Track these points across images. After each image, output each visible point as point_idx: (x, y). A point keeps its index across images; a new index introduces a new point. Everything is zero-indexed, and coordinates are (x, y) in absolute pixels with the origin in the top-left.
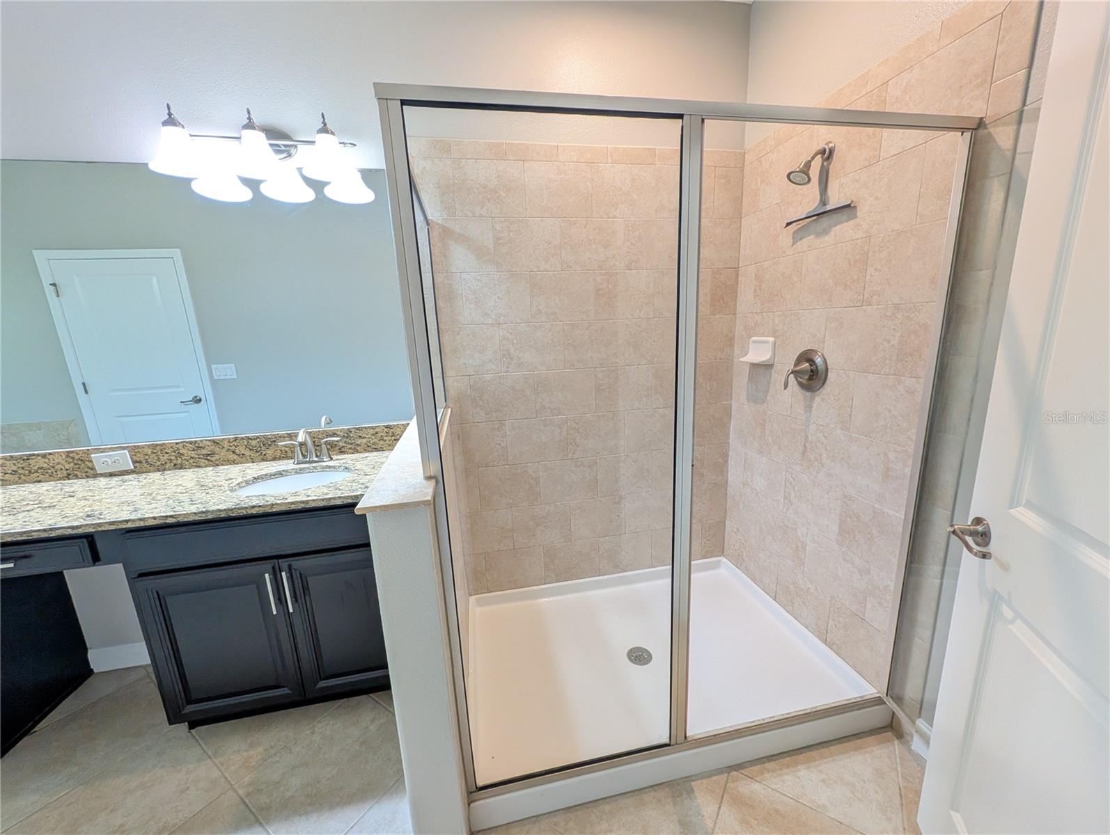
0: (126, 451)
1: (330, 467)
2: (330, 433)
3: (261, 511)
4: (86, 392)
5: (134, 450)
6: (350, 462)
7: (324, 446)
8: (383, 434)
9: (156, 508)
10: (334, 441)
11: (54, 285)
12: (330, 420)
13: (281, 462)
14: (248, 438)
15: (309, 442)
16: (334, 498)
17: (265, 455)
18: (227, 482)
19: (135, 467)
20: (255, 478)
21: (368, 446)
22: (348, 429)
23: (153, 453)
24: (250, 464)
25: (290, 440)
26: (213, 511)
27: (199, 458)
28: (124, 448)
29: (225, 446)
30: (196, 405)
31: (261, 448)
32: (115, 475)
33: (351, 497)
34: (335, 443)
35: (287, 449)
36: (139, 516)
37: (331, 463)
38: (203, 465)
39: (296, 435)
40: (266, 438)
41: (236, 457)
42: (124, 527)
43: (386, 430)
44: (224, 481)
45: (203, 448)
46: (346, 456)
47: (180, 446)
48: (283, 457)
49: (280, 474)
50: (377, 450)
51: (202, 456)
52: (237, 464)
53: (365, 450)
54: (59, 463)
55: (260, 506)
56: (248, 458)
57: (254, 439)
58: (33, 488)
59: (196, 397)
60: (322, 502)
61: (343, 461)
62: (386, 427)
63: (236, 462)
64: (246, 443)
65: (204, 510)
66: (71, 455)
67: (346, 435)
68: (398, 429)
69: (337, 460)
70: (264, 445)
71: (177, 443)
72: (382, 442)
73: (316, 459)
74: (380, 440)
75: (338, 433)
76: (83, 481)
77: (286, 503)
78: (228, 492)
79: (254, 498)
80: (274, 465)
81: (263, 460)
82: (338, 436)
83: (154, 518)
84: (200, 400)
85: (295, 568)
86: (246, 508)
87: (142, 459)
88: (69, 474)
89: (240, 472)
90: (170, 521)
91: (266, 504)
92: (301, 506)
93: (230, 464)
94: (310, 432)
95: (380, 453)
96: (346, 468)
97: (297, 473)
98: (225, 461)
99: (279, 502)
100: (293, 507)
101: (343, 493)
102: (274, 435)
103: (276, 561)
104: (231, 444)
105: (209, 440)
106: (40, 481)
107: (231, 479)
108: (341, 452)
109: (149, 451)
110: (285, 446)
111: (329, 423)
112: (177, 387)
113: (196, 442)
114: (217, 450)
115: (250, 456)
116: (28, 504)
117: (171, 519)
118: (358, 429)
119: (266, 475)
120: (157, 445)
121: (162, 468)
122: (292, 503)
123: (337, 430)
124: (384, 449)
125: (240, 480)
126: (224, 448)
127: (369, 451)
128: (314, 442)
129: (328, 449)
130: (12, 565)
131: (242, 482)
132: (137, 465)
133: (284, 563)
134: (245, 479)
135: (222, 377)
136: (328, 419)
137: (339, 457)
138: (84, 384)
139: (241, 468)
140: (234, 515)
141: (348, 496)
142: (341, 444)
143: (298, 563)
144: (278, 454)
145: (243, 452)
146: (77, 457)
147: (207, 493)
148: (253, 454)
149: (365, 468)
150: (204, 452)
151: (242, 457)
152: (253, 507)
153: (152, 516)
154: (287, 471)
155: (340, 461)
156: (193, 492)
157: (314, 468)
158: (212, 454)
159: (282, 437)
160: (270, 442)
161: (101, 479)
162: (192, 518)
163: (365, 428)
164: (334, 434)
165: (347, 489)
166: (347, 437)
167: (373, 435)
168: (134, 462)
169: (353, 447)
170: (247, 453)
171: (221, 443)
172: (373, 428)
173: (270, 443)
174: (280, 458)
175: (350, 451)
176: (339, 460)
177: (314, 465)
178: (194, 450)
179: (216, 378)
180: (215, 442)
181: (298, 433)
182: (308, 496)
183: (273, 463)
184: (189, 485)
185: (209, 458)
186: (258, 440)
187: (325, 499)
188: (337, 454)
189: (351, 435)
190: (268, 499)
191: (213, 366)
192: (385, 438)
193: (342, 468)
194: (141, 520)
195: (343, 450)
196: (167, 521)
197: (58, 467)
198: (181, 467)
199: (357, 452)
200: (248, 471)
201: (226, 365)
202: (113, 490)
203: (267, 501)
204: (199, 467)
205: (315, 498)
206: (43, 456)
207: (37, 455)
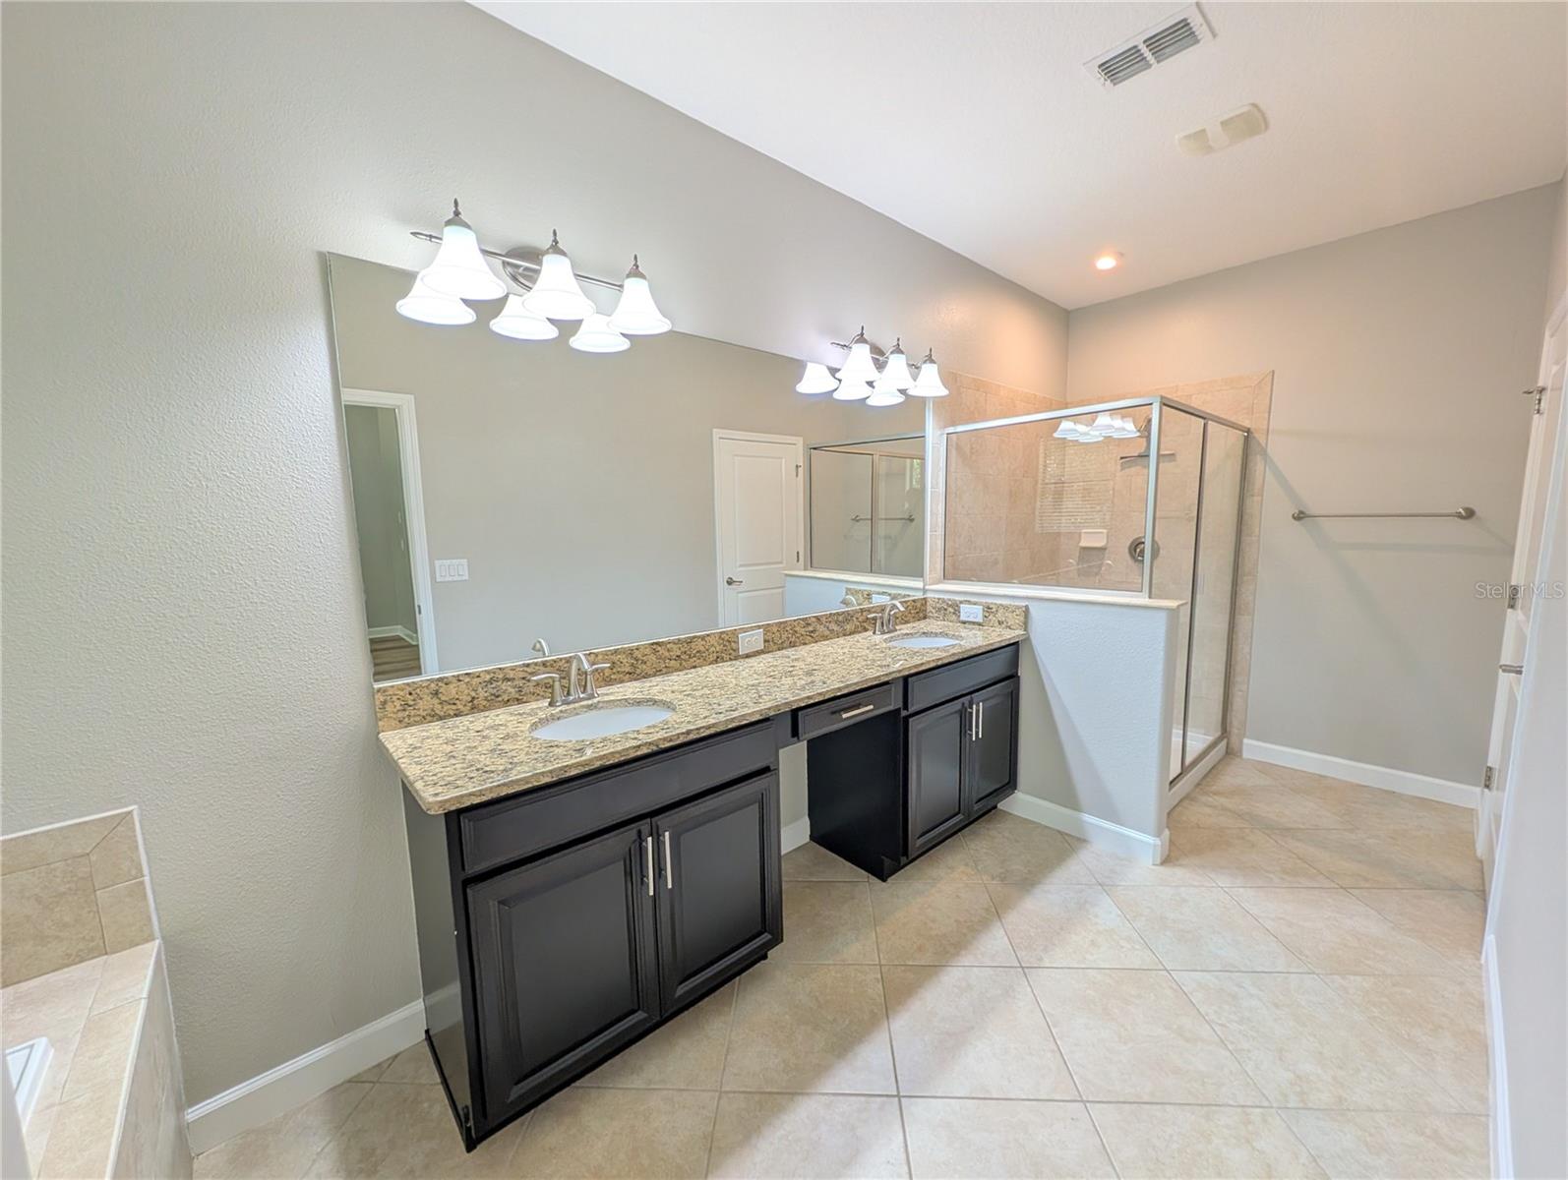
0: (760, 630)
5: (767, 628)
17: (846, 630)
19: (764, 647)
23: (778, 630)
28: (759, 627)
32: (750, 656)
38: (807, 641)
41: (828, 633)
45: (810, 624)
51: (808, 633)
54: (712, 646)
64: (836, 619)
66: (723, 636)
87: (770, 638)
88: (718, 658)
98: (822, 637)
104: (827, 620)
114: (818, 626)
115: (837, 631)
121: (780, 648)
126: (823, 624)
145: (833, 628)
146: (727, 638)
148: (839, 629)
150: (810, 628)
151: (832, 633)
158: (814, 631)
161: (741, 661)
168: (765, 642)
170: (836, 628)
171: (821, 619)
178: (804, 627)
179: (438, 580)
180: (818, 619)
185: (812, 635)
186: (843, 616)
191: (437, 563)
197: (713, 649)
198: (795, 646)
206: (703, 638)
207: (699, 637)
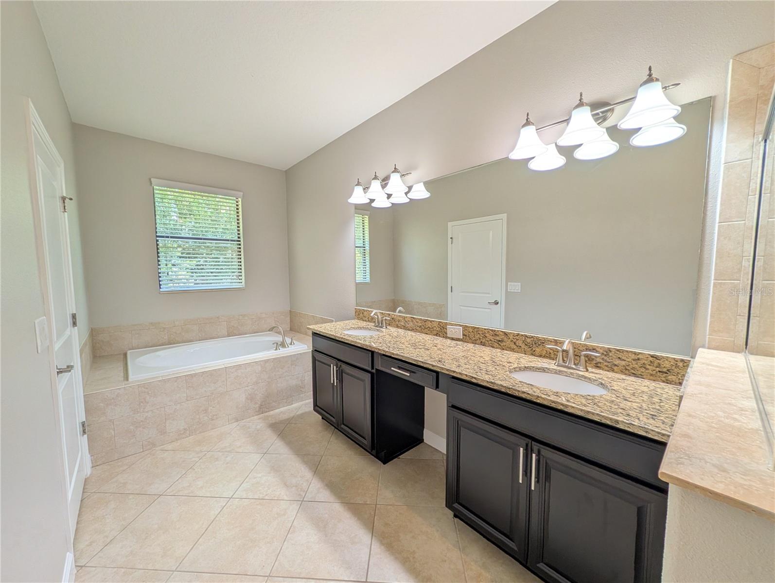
0: (461, 328)
1: (586, 378)
2: (591, 348)
3: (529, 397)
4: (452, 291)
5: (465, 328)
6: (605, 379)
7: (582, 357)
8: (646, 362)
9: (468, 369)
10: (593, 355)
11: (451, 238)
12: (590, 335)
13: (545, 360)
14: (526, 336)
15: (571, 352)
16: (593, 414)
17: (534, 351)
18: (508, 364)
19: (463, 338)
20: (525, 367)
21: (626, 369)
22: (609, 348)
23: (472, 332)
24: (523, 355)
25: (555, 345)
26: (498, 385)
27: (495, 342)
28: (461, 326)
29: (511, 338)
30: (495, 306)
31: (533, 345)
32: (454, 340)
33: (611, 419)
34: (592, 357)
35: (551, 351)
36: (460, 371)
37: (587, 374)
38: (495, 346)
39: (562, 343)
40: (538, 338)
41: (515, 347)
42: (452, 374)
43: (651, 359)
44: (506, 363)
45: (498, 335)
46: (601, 371)
47: (486, 331)
48: (547, 357)
49: (543, 370)
50: (635, 375)
51: (496, 341)
52: (515, 352)
53: (622, 372)
54: (435, 327)
55: (528, 394)
56: (523, 350)
57: (530, 338)
58: (424, 336)
59: (496, 301)
60: (580, 412)
61: (597, 376)
62: (652, 356)
63: (514, 350)
64: (524, 339)
65: (493, 381)
66: (440, 324)
67: (605, 353)
68: (666, 362)
69: (593, 373)
70: (535, 343)
71: (485, 329)
72: (643, 370)
73: (574, 366)
74: (641, 367)
75: (597, 349)
76: (442, 339)
77: (548, 399)
78: (508, 372)
79: (525, 385)
80: (539, 360)
81: (532, 354)
82: (597, 352)
83: (466, 375)
84: (498, 303)
85: (543, 454)
86: (519, 391)
87: (467, 334)
88: (437, 334)
89: (516, 359)
90: (474, 381)
91: (534, 394)
92: (560, 407)
93: (511, 351)
94: (573, 343)
95: (640, 380)
96: (602, 384)
97: (556, 373)
98: (508, 348)
99: (543, 396)
100: (553, 405)
101: (602, 412)
102: (544, 338)
103: (530, 441)
104: (514, 338)
105: (502, 332)
106: (427, 334)
107: (510, 363)
108: (597, 366)
109: (471, 330)
110: (550, 349)
111: (588, 337)
112: (489, 294)
113: (495, 331)
114: (505, 339)
115: (524, 349)
116: (421, 345)
117: (474, 380)
118: (618, 350)
119: (533, 367)
120: (476, 328)
121: (474, 342)
122: (554, 402)
123: (598, 347)
124: (644, 377)
125: (516, 366)
126: (509, 338)
127: (626, 374)
128: (575, 351)
129: (586, 361)
130: (409, 375)
131: (517, 367)
132: (464, 336)
133: (536, 446)
134: (520, 366)
135: (512, 291)
136: (588, 335)
137: (594, 370)
138: (452, 287)
139: (517, 356)
140: (510, 393)
141: (607, 417)
142: (598, 360)
143: (547, 452)
144: (544, 353)
145: (520, 345)
146: (442, 325)
147: (496, 369)
148: (526, 348)
149: (624, 392)
150: (498, 338)
151: (519, 349)
152: (524, 392)
153: (466, 373)
154: (549, 369)
155: (595, 375)
156: (488, 364)
157: (571, 373)
158: (502, 341)
159: (550, 341)
160: (541, 342)
161: (448, 340)
162: (485, 384)
163: (627, 351)
164: (594, 349)
165: (605, 408)
166: (606, 355)
167: (634, 360)
168: (464, 335)
169: (609, 366)
170: (523, 346)
171: (509, 335)
172: (635, 353)
173: (539, 343)
174: (545, 357)
175: (606, 368)
176: (594, 373)
177: (572, 371)
178: (493, 336)
179: (509, 291)
180: (505, 334)
181: (565, 341)
182: (568, 401)
183: (539, 359)
184: (487, 359)
185: (500, 343)
186: (532, 339)
187: (584, 410)
188: (592, 367)
189: (611, 355)
190: (535, 390)
191: (509, 283)
192: (648, 367)
193: (597, 383)
194: (460, 373)
195: (599, 365)
196: (472, 380)
197: (435, 328)
198: (484, 345)
199: (613, 371)
200: (521, 360)
201: (516, 284)
202: (452, 349)
203: (534, 392)
204: (493, 347)
205: (573, 405)
206: (431, 321)
207: (429, 320)
